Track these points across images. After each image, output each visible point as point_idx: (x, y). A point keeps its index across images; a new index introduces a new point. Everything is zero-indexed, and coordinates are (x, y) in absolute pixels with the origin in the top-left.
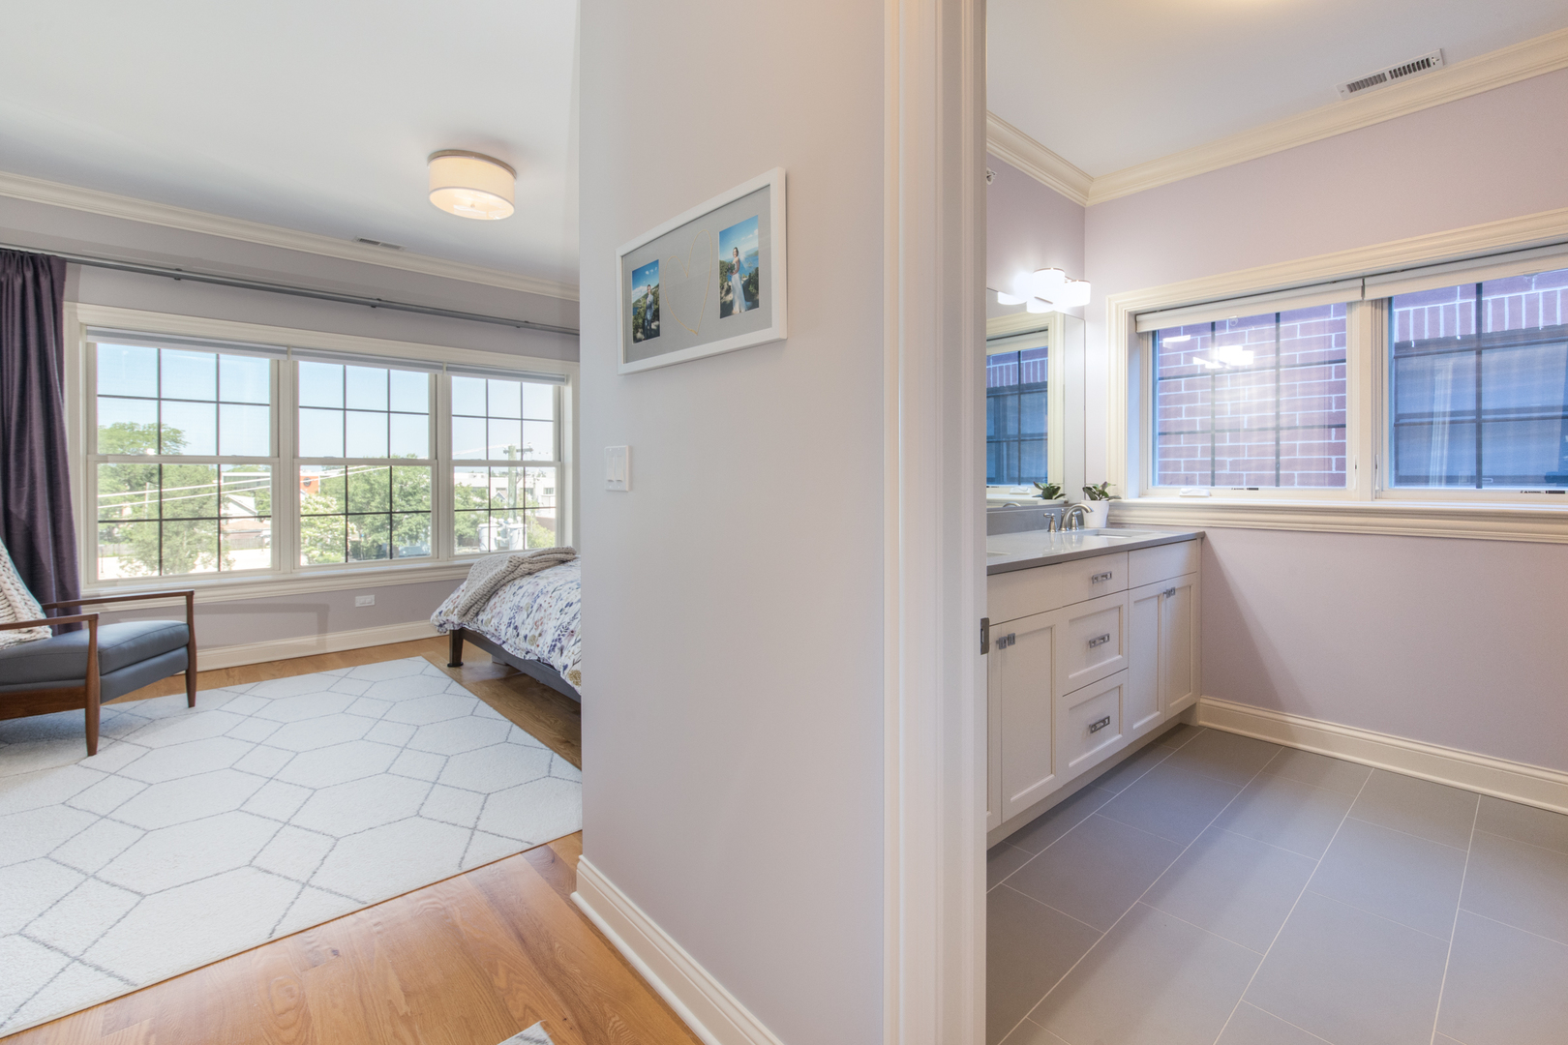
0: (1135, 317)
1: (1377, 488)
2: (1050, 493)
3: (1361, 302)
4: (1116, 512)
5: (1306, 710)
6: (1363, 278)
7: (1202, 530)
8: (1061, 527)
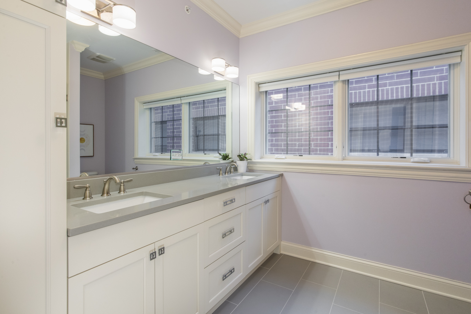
0: (259, 85)
1: (344, 156)
2: (225, 157)
3: (339, 81)
4: (251, 165)
5: (320, 247)
6: (339, 71)
7: (282, 173)
8: (226, 173)
